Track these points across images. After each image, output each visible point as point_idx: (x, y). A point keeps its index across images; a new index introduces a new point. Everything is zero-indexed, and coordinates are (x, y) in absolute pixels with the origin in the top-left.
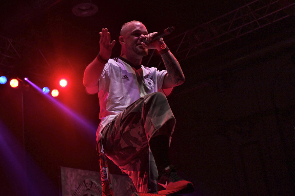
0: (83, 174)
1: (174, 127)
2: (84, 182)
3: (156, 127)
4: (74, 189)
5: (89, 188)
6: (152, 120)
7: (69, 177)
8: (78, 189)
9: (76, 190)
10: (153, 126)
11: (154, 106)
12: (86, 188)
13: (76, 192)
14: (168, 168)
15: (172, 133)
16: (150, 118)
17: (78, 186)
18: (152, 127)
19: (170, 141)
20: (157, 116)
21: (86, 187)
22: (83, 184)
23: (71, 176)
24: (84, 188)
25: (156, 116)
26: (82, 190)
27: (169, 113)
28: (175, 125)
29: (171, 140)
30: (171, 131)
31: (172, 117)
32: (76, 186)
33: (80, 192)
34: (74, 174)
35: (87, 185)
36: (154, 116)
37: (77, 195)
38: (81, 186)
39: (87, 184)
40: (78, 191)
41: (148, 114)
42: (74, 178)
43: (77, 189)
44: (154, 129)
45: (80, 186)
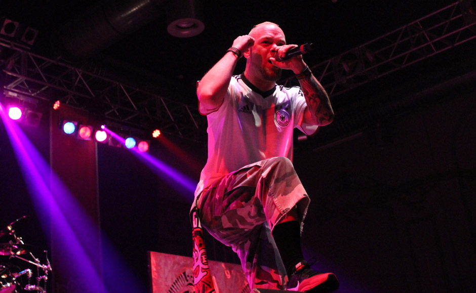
0: (182, 263)
1: (307, 209)
2: (184, 273)
3: (282, 211)
4: (170, 283)
5: (191, 282)
6: (275, 200)
7: (162, 266)
8: (175, 285)
9: (173, 286)
10: (278, 210)
11: (277, 181)
12: (186, 283)
13: (172, 287)
14: (299, 265)
15: (304, 217)
16: (272, 199)
17: (175, 279)
18: (276, 210)
19: (302, 228)
20: (282, 196)
21: (187, 281)
22: (182, 276)
23: (166, 264)
24: (183, 282)
25: (280, 196)
26: (182, 286)
27: (299, 191)
28: (308, 206)
29: (303, 226)
30: (303, 214)
31: (304, 195)
32: (172, 279)
33: (177, 288)
34: (169, 262)
35: (188, 278)
36: (278, 195)
37: (174, 292)
38: (180, 280)
39: (188, 276)
40: (175, 287)
41: (269, 193)
42: (169, 268)
43: (174, 283)
44: (279, 213)
45: (178, 280)
